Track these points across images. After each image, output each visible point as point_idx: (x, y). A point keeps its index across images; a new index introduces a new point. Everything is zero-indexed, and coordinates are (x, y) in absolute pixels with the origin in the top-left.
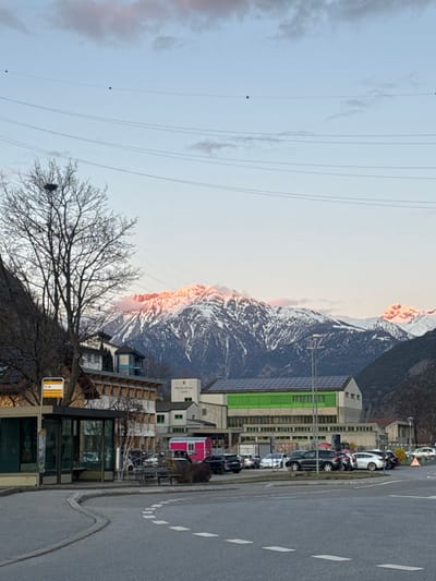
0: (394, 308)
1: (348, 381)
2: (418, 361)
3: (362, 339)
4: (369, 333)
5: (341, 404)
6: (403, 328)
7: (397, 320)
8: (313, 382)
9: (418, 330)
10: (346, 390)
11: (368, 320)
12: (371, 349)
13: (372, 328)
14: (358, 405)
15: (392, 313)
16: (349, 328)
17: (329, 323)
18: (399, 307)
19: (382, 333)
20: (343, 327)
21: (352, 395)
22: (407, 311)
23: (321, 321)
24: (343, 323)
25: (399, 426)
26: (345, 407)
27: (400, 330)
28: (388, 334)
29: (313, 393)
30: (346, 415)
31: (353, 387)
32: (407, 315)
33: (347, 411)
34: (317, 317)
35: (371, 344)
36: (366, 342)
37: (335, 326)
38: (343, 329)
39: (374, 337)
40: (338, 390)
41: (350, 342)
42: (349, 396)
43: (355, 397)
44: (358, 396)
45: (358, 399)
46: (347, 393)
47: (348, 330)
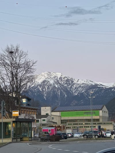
1: (103, 107)
3: (108, 91)
4: (111, 88)
5: (101, 115)
8: (91, 107)
10: (102, 110)
12: (112, 94)
13: (112, 86)
14: (107, 115)
16: (104, 87)
17: (96, 85)
20: (101, 86)
21: (105, 111)
23: (93, 84)
24: (101, 85)
29: (91, 111)
30: (103, 119)
31: (105, 109)
33: (103, 117)
34: (92, 83)
35: (112, 92)
36: (110, 91)
37: (98, 86)
38: (101, 87)
39: (113, 90)
40: (100, 110)
41: (104, 91)
42: (104, 112)
43: (106, 112)
44: (107, 112)
45: (107, 113)
46: (103, 111)
47: (103, 87)
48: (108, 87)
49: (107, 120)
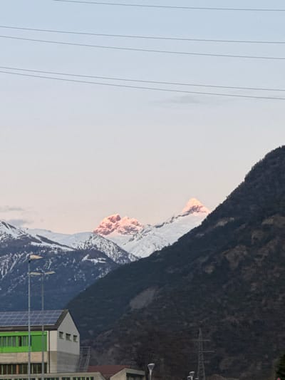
0: (111, 220)
1: (62, 317)
2: (142, 290)
3: (69, 261)
4: (78, 253)
5: (54, 348)
6: (123, 247)
7: (115, 236)
8: (29, 317)
9: (142, 249)
10: (60, 329)
11: (78, 236)
12: (81, 275)
13: (83, 246)
14: (74, 348)
15: (109, 226)
16: (52, 246)
17: (26, 239)
18: (118, 218)
19: (95, 253)
20: (44, 244)
21: (68, 335)
22: (128, 223)
23: (15, 236)
24: (45, 240)
25: (128, 375)
26: (57, 352)
27: (119, 249)
28: (103, 255)
30: (59, 363)
31: (68, 325)
32: (129, 230)
33: (62, 357)
34: (9, 231)
35: (80, 267)
36: (75, 264)
37: (34, 244)
38: (44, 248)
39: (85, 258)
40: (50, 329)
41: (53, 265)
42: (64, 336)
43: (71, 338)
44: (75, 336)
45: (75, 340)
46: (61, 333)
47: (51, 249)
48: (70, 250)
49: (74, 367)
